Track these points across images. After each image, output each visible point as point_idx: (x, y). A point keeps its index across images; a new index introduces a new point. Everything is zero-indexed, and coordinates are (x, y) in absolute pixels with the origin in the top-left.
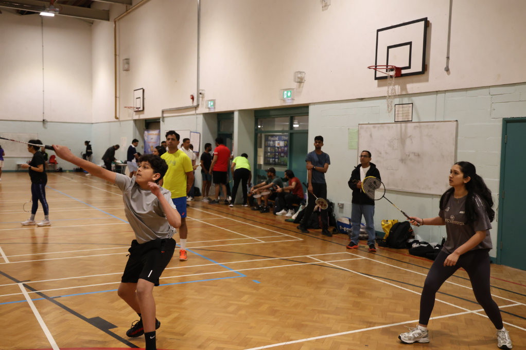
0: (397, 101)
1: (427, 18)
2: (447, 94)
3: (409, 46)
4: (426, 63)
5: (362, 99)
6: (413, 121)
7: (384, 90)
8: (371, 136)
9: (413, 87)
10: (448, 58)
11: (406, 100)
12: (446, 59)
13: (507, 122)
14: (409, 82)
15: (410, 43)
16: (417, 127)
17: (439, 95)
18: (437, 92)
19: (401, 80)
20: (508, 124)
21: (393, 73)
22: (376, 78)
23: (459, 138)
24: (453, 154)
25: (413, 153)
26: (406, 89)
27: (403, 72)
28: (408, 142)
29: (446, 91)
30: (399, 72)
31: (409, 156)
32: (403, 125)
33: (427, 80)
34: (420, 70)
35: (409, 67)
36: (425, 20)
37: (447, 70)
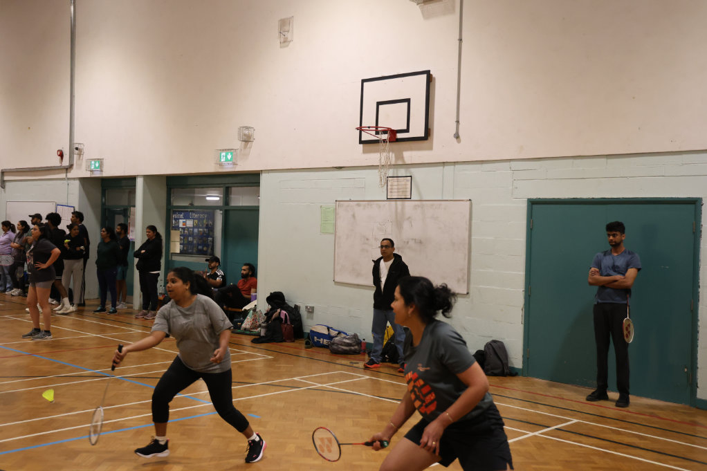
0: (391, 172)
1: (429, 71)
2: (457, 166)
3: (406, 104)
4: (429, 127)
5: (340, 168)
6: (412, 199)
7: (374, 158)
8: (354, 216)
9: (411, 155)
10: (458, 122)
11: (402, 172)
12: (455, 124)
13: (533, 203)
14: (407, 150)
15: (408, 101)
16: (418, 206)
17: (447, 168)
18: (444, 164)
19: (396, 146)
20: (535, 206)
21: (385, 137)
22: (361, 142)
23: (473, 221)
24: (467, 242)
25: (412, 239)
26: (403, 158)
27: (399, 136)
28: (406, 225)
29: (455, 163)
30: (393, 136)
31: (408, 242)
32: (399, 203)
33: (431, 148)
34: (422, 134)
35: (407, 131)
36: (428, 73)
37: (457, 136)
